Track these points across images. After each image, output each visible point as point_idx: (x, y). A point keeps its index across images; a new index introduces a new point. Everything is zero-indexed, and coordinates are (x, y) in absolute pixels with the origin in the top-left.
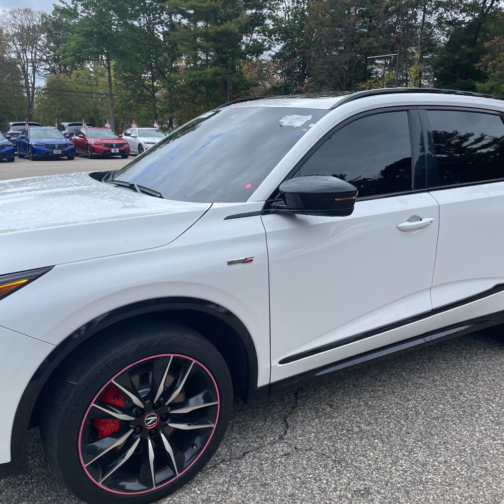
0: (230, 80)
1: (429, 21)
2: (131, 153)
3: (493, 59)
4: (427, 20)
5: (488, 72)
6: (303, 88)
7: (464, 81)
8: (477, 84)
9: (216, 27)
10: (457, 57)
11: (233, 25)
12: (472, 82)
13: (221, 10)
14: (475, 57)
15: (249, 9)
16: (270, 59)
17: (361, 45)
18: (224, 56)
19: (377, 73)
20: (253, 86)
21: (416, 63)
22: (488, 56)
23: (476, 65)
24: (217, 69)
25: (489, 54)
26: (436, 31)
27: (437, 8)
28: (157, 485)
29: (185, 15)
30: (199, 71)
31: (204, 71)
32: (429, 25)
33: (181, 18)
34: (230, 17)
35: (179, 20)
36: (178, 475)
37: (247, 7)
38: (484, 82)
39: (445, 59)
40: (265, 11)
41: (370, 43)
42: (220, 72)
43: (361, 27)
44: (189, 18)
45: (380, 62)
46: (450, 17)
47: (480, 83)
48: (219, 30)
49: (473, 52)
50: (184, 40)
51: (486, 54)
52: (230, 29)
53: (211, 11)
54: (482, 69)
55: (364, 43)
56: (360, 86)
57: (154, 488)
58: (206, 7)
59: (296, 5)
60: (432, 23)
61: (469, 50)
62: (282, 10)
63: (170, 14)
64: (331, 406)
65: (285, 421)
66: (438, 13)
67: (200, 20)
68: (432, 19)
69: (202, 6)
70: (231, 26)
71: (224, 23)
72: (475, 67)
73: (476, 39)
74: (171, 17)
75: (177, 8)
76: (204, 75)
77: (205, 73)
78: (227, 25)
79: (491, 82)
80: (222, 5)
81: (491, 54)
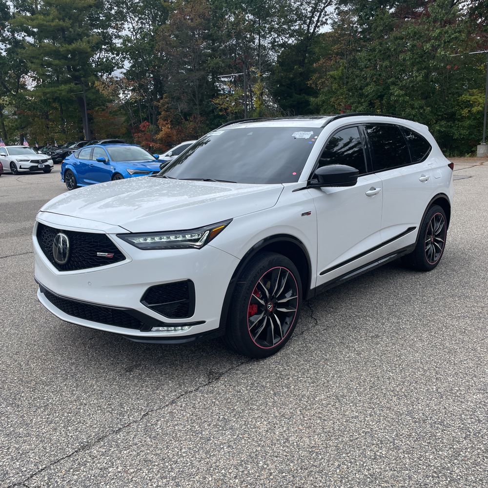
0: (86, 97)
1: (264, 44)
2: (4, 172)
3: (321, 77)
4: (262, 42)
5: (319, 88)
6: (160, 104)
7: (299, 96)
8: (312, 99)
9: (67, 45)
10: (291, 76)
11: (84, 44)
12: (306, 97)
13: (71, 29)
14: (306, 76)
15: (96, 29)
16: (122, 76)
17: (209, 65)
18: (77, 73)
19: (223, 89)
20: (108, 102)
21: (259, 81)
22: (317, 75)
23: (308, 82)
24: (72, 87)
25: (317, 73)
26: (271, 53)
27: (270, 33)
28: (275, 344)
29: (30, 33)
30: (53, 88)
31: (58, 88)
32: (264, 48)
33: (25, 36)
34: (80, 36)
35: (23, 37)
36: (283, 339)
37: (93, 27)
38: (317, 97)
39: (282, 77)
40: (111, 31)
41: (218, 63)
42: (75, 89)
43: (205, 48)
44: (34, 36)
45: (226, 80)
46: (281, 41)
47: (314, 97)
48: (70, 48)
49: (304, 72)
50: (33, 57)
51: (315, 73)
52: (81, 47)
53: (58, 30)
54: (313, 86)
55: (212, 62)
56: (213, 102)
57: (274, 346)
58: (55, 26)
59: (140, 26)
60: (266, 45)
61: (301, 70)
62: (127, 30)
63: (13, 32)
64: (332, 308)
65: (312, 318)
66: (271, 37)
67: (47, 38)
68: (266, 43)
69: (50, 25)
70: (82, 45)
71: (74, 42)
72: (308, 84)
73: (304, 60)
74: (13, 35)
75: (21, 26)
76: (59, 92)
77: (59, 90)
78: (78, 44)
79: (322, 98)
80: (71, 24)
81: (319, 73)
